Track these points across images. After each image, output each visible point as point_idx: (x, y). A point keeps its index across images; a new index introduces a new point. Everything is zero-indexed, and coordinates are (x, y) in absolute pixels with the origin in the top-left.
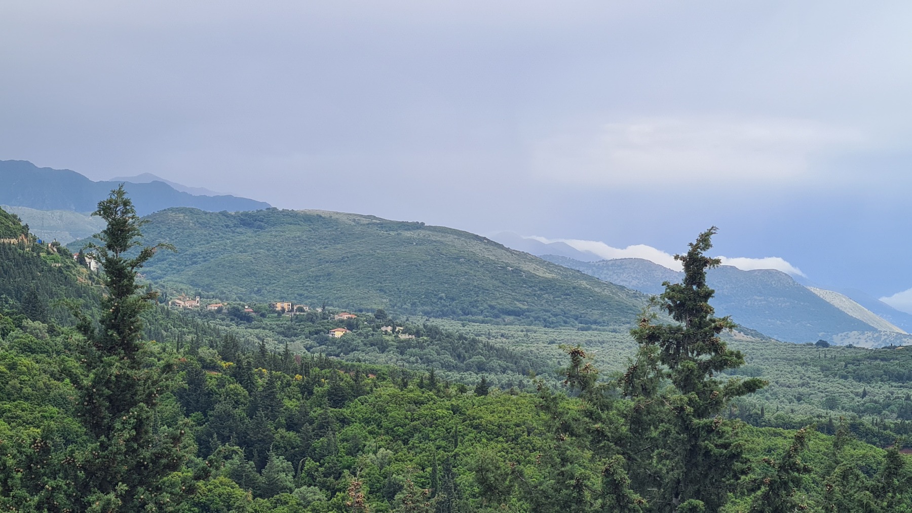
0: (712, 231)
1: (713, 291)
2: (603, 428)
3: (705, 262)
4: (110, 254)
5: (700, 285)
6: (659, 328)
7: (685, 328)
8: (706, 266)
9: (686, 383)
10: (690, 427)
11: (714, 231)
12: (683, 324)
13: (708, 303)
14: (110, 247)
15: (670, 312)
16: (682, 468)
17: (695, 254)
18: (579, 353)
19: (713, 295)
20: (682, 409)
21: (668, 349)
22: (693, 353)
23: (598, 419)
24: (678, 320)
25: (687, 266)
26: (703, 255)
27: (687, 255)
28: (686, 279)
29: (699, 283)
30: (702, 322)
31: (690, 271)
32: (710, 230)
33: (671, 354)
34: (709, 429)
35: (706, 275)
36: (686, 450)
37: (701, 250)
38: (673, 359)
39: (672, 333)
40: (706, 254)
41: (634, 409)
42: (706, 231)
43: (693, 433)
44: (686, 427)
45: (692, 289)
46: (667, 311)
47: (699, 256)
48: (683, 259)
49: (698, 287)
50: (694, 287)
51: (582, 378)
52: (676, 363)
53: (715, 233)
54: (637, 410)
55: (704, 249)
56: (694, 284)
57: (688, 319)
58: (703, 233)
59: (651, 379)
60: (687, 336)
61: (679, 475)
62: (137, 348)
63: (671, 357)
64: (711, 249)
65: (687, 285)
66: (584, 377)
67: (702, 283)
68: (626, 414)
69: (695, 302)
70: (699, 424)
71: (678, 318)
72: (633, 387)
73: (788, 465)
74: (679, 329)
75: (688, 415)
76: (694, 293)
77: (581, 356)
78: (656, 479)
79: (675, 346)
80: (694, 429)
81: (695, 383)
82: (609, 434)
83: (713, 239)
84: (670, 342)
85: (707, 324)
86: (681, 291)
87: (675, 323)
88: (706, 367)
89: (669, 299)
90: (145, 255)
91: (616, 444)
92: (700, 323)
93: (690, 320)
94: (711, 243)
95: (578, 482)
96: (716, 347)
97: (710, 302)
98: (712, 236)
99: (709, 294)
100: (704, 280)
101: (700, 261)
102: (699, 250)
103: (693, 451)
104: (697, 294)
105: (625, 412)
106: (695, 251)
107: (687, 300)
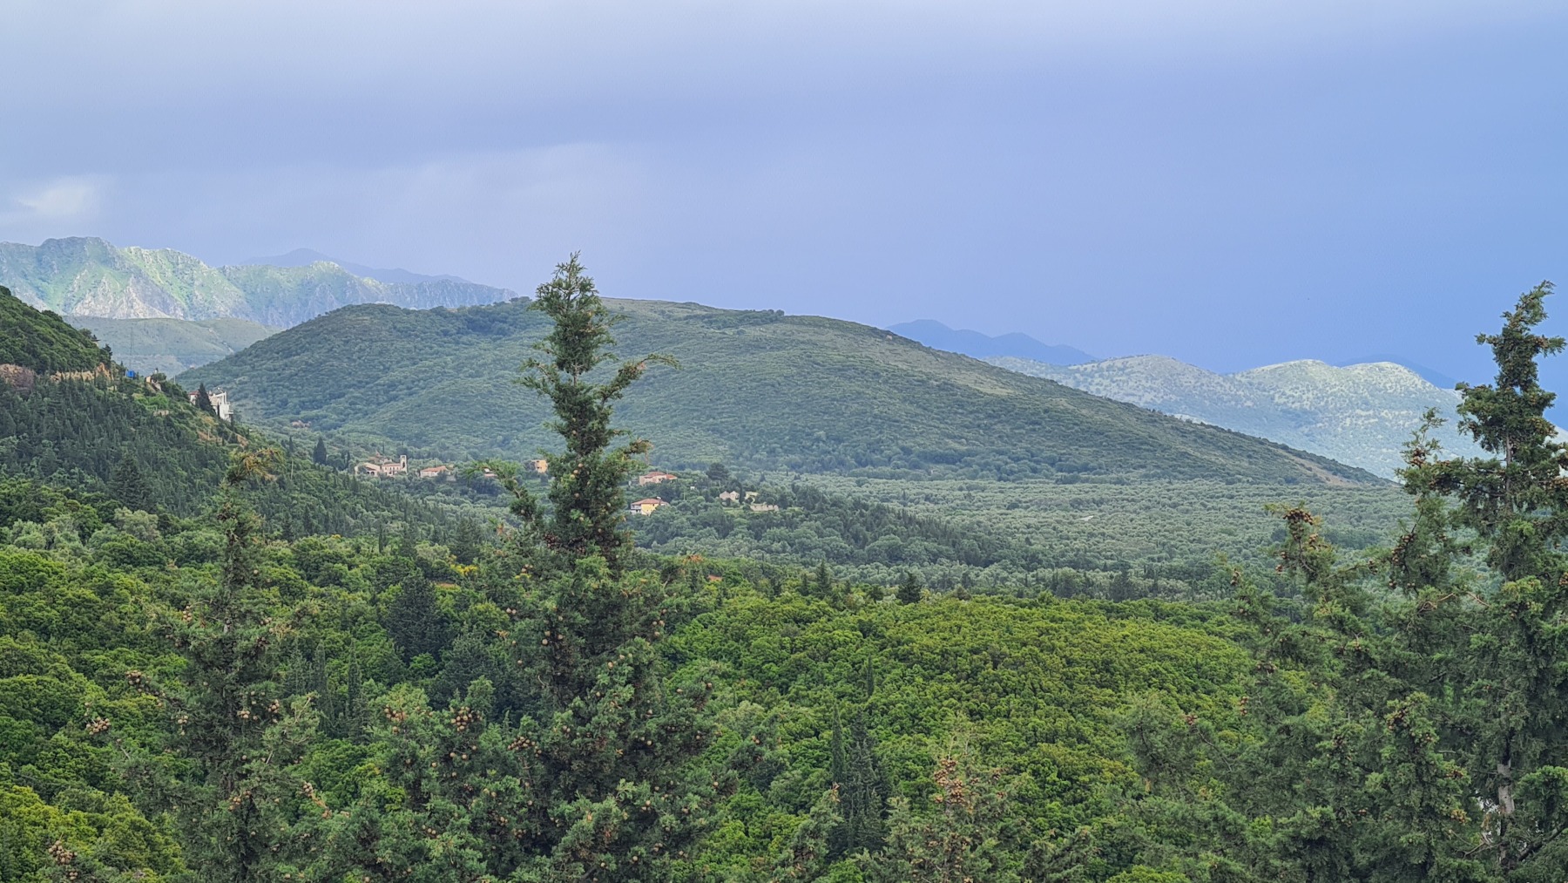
0: (1543, 289)
1: (1552, 396)
2: (1366, 646)
3: (1537, 345)
4: (564, 376)
5: (1527, 385)
6: (1457, 464)
7: (1504, 464)
8: (1537, 351)
9: (1514, 560)
10: (1536, 637)
11: (1547, 290)
12: (1501, 456)
13: (1543, 416)
14: (561, 365)
15: (1477, 435)
16: (1522, 711)
17: (1517, 331)
18: (1302, 517)
19: (1552, 402)
20: (1523, 606)
21: (1473, 500)
22: (1520, 507)
23: (1355, 632)
24: (1490, 449)
25: (1501, 354)
26: (1530, 333)
27: (1500, 333)
28: (1502, 377)
29: (1526, 382)
30: (1536, 451)
31: (1509, 361)
32: (1541, 287)
33: (1479, 510)
35: (1538, 368)
36: (1528, 679)
37: (1526, 323)
38: (1486, 519)
39: (1480, 473)
40: (1535, 331)
41: (1418, 610)
42: (1533, 290)
43: (1544, 648)
44: (1531, 640)
45: (1514, 394)
46: (1471, 434)
47: (1524, 334)
48: (1493, 341)
49: (1524, 389)
50: (1518, 390)
51: (1310, 561)
52: (1490, 525)
53: (1549, 293)
54: (1422, 611)
55: (1533, 321)
56: (1516, 385)
57: (1510, 447)
58: (1527, 293)
59: (1436, 556)
60: (1510, 476)
61: (1517, 722)
62: (618, 541)
63: (1480, 516)
64: (1544, 321)
65: (1504, 387)
66: (1312, 558)
67: (1531, 381)
68: (1403, 621)
69: (1522, 416)
70: (1554, 631)
71: (1490, 445)
72: (1406, 570)
74: (1494, 465)
75: (1533, 616)
76: (1519, 400)
77: (1307, 521)
79: (1487, 496)
80: (1544, 642)
81: (1533, 560)
82: (1377, 657)
83: (1546, 303)
84: (1478, 489)
85: (1545, 455)
86: (1493, 399)
87: (1486, 456)
88: (1546, 531)
89: (1474, 412)
90: (627, 376)
91: (1389, 673)
92: (1532, 452)
93: (1513, 449)
94: (1545, 311)
95: (1339, 744)
97: (1547, 414)
98: (1543, 299)
99: (1545, 401)
100: (1535, 376)
101: (1526, 342)
102: (1522, 323)
103: (1541, 680)
104: (1525, 401)
105: (1402, 617)
106: (1515, 326)
107: (1504, 413)
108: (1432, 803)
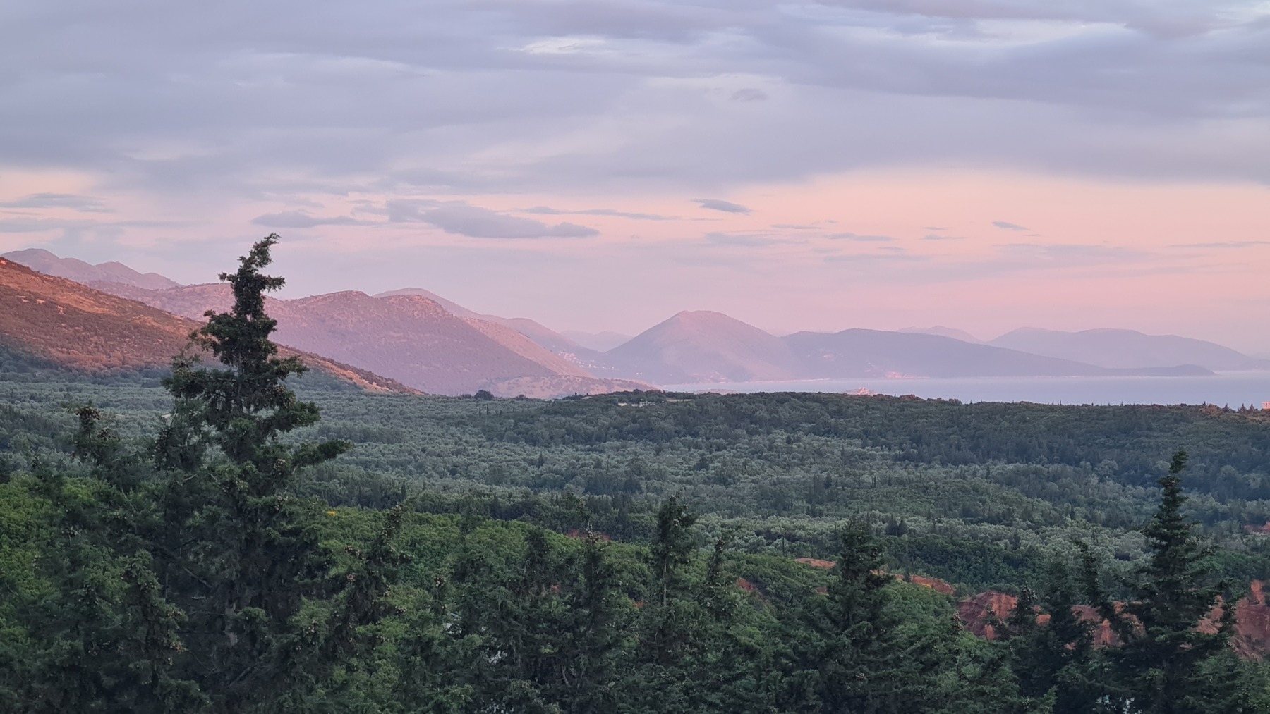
0: (271, 239)
1: (274, 322)
2: (125, 516)
3: (263, 282)
5: (257, 313)
6: (200, 374)
7: (236, 374)
8: (264, 288)
9: (238, 447)
10: (244, 508)
11: (274, 240)
12: (235, 370)
13: (268, 339)
15: (216, 352)
16: (235, 566)
17: (249, 271)
18: (91, 413)
19: (274, 327)
20: (232, 484)
21: (214, 402)
22: (248, 408)
23: (119, 503)
24: (227, 363)
25: (237, 289)
26: (260, 273)
27: (237, 272)
28: (237, 307)
29: (255, 311)
30: (261, 365)
31: (243, 295)
32: (269, 238)
33: (218, 410)
34: (271, 511)
35: (264, 301)
36: (240, 540)
37: (257, 265)
38: (222, 417)
39: (219, 381)
40: (264, 272)
41: (169, 487)
42: (263, 240)
43: (249, 516)
44: (240, 510)
45: (246, 320)
46: (212, 351)
47: (254, 274)
48: (232, 278)
49: (254, 316)
50: (249, 317)
51: (96, 448)
52: (225, 422)
53: (275, 242)
54: (172, 488)
55: (260, 265)
56: (249, 313)
57: (241, 361)
58: (259, 242)
59: (194, 446)
60: (240, 385)
61: (231, 575)
63: (218, 415)
64: (270, 264)
65: (239, 314)
66: (98, 446)
67: (259, 311)
68: (157, 496)
69: (250, 338)
70: (257, 504)
71: (226, 360)
72: (168, 457)
73: (378, 554)
74: (229, 375)
75: (241, 492)
76: (249, 324)
77: (95, 417)
78: (201, 583)
79: (224, 399)
80: (250, 512)
81: (253, 449)
82: (134, 524)
83: (272, 251)
84: (217, 394)
86: (231, 323)
87: (223, 368)
88: (267, 427)
89: (214, 334)
91: (144, 537)
92: (258, 366)
93: (243, 363)
94: (271, 257)
95: (88, 591)
96: (281, 398)
97: (271, 337)
98: (271, 247)
99: (269, 326)
100: (262, 307)
101: (256, 280)
102: (253, 266)
103: (250, 542)
104: (253, 326)
105: (156, 493)
106: (247, 267)
107: (238, 335)
108: (155, 637)
